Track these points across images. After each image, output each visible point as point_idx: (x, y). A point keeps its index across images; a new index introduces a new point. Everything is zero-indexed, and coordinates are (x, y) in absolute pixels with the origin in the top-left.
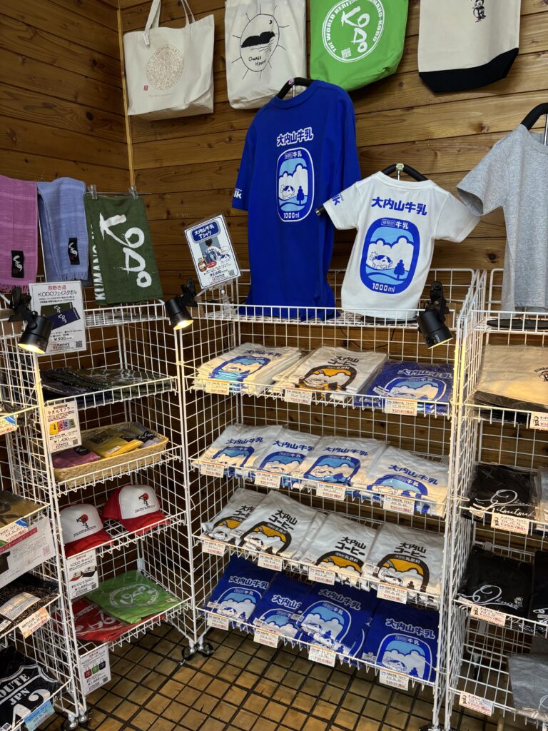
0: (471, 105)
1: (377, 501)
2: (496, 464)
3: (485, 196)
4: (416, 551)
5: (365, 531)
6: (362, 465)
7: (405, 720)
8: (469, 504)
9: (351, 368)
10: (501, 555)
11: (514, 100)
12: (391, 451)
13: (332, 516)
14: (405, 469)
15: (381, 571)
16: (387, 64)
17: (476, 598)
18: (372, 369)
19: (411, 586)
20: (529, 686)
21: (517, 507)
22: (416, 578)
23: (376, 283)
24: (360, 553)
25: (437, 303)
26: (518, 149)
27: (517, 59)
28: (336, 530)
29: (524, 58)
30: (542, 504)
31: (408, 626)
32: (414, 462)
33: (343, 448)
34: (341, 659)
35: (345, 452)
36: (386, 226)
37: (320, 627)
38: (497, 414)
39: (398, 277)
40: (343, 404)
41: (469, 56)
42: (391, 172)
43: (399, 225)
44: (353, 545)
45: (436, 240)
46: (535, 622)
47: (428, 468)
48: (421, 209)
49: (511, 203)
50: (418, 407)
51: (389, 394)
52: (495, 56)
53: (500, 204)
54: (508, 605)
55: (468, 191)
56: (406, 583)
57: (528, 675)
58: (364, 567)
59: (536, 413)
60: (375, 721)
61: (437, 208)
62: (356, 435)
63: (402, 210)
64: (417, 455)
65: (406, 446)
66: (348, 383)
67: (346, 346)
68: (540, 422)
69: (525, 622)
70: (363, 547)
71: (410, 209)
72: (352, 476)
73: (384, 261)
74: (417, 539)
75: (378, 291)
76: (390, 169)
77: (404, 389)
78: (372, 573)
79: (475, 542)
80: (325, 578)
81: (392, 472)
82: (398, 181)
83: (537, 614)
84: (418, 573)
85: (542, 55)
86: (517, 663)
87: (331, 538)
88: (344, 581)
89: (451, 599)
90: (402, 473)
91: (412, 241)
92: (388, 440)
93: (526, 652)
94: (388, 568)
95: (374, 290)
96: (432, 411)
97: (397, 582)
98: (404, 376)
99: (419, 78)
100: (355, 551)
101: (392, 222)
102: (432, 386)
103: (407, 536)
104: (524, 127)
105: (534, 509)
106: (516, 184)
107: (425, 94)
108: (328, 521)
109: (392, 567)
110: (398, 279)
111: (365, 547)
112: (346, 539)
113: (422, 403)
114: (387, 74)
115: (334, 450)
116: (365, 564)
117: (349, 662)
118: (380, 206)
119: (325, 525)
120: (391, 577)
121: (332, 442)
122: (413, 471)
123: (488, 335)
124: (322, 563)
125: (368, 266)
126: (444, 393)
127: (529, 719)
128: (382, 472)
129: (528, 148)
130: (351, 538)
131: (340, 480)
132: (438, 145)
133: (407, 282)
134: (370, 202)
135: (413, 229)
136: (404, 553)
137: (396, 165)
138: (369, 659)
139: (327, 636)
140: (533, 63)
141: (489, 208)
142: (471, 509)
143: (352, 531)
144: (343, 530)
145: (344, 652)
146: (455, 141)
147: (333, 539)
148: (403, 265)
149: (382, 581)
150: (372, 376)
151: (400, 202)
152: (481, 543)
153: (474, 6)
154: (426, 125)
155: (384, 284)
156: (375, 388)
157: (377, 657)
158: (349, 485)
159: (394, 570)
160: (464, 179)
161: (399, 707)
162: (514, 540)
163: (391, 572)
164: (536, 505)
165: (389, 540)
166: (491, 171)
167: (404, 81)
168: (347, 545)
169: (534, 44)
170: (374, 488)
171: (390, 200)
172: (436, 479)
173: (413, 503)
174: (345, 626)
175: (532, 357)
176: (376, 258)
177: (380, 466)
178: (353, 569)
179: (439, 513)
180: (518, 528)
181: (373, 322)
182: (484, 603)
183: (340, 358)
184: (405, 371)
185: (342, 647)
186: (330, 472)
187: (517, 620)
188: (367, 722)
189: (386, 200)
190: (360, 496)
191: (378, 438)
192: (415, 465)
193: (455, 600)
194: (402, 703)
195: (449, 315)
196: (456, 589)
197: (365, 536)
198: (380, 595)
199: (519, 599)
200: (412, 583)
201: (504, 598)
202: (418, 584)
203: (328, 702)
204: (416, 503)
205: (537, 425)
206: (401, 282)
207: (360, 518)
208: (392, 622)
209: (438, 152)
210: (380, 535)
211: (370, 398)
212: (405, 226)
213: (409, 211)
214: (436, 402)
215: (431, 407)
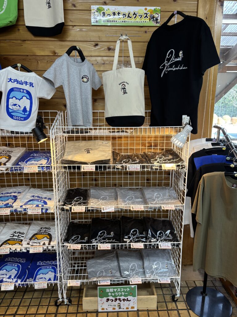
0: (50, 43)
1: (25, 212)
2: (75, 188)
3: (55, 81)
4: (47, 230)
5: (24, 226)
6: (18, 197)
7: (49, 301)
8: (64, 205)
9: (9, 155)
10: (81, 223)
11: (66, 44)
12: (32, 190)
13: (8, 224)
14: (38, 196)
15: (31, 241)
16: (11, 20)
17: (71, 242)
18: (19, 155)
19: (44, 244)
20: (94, 270)
21: (82, 203)
22: (46, 240)
23: (15, 116)
24: (22, 237)
25: (40, 124)
26: (65, 63)
27: (64, 27)
28: (10, 230)
29: (68, 27)
30: (90, 199)
31: (47, 262)
32: (42, 193)
33: (10, 192)
34: (17, 285)
35: (10, 193)
36: (16, 91)
37: (6, 275)
38: (70, 167)
39: (25, 113)
40: (5, 171)
41: (47, 22)
42: (15, 67)
43: (22, 91)
44: (18, 234)
45: (39, 98)
46: (91, 244)
47: (48, 194)
48: (31, 84)
49: (65, 84)
50: (38, 168)
51: (26, 165)
52: (56, 24)
53: (61, 84)
54: (82, 241)
55: (48, 78)
56: (42, 244)
57: (93, 266)
58: (23, 242)
59: (83, 165)
60: (35, 306)
61: (38, 84)
62: (17, 185)
63: (23, 84)
64: (44, 190)
65: (39, 187)
66: (7, 162)
67: (7, 146)
68: (85, 168)
69: (88, 245)
70: (23, 234)
71: (26, 84)
72: (13, 203)
73: (17, 106)
74: (47, 225)
75: (16, 120)
76: (15, 66)
77: (33, 162)
78: (27, 243)
79: (71, 221)
80: (5, 252)
81: (33, 198)
82: (19, 71)
83: (92, 241)
84: (47, 238)
85: (75, 27)
86: (89, 263)
87: (7, 234)
88: (14, 251)
89: (60, 244)
90: (36, 198)
91: (29, 98)
92: (31, 185)
93: (93, 257)
94: (34, 239)
95: (14, 119)
96: (44, 170)
97: (38, 244)
98: (33, 156)
99: (26, 28)
100: (19, 237)
101: (19, 90)
102: (45, 159)
103: (43, 224)
104: (66, 55)
105: (88, 202)
106: (66, 77)
107: (29, 36)
108: (6, 227)
109: (36, 239)
110: (24, 115)
111: (24, 233)
112: (15, 232)
113: (40, 167)
114: (11, 24)
115: (5, 193)
116: (23, 240)
117: (21, 285)
118: (12, 82)
119: (5, 228)
120: (35, 243)
121: (4, 190)
122: (41, 196)
123: (67, 138)
124: (3, 245)
125: (10, 108)
126: (49, 162)
127: (94, 282)
128: (28, 199)
129: (69, 63)
130: (17, 231)
131: (7, 206)
132: (38, 58)
133: (29, 115)
134: (7, 80)
135: (28, 93)
136: (41, 232)
137: (17, 64)
138: (30, 281)
139: (10, 278)
140: (72, 30)
141: (57, 85)
142: (65, 207)
143: (18, 228)
144: (14, 229)
145: (18, 282)
146: (45, 57)
147: (8, 234)
148: (26, 108)
149: (32, 245)
150: (19, 157)
151: (21, 81)
152: (73, 221)
153: (46, 2)
154: (32, 49)
155: (19, 117)
156: (20, 163)
157: (33, 279)
158: (12, 207)
159: (37, 240)
160: (46, 73)
161: (46, 297)
162: (85, 217)
163: (36, 241)
164: (89, 200)
165: (34, 228)
166: (56, 70)
167: (20, 28)
168: (15, 235)
169: (71, 22)
170: (23, 206)
171: (16, 80)
172: (51, 198)
173: (41, 209)
174: (18, 271)
175: (83, 145)
176: (13, 105)
177: (27, 197)
178: (19, 244)
179: (52, 211)
180: (81, 210)
181: (14, 133)
182: (74, 243)
183: (3, 151)
184: (34, 155)
185: (17, 280)
186: (3, 203)
187: (85, 245)
188: (32, 308)
189: (14, 80)
190: (17, 211)
191: (26, 185)
192: (42, 194)
193: (62, 245)
194: (47, 295)
195: (46, 129)
196: (63, 241)
197: (24, 229)
198: (31, 252)
199: (86, 238)
200: (44, 243)
201: (81, 239)
202: (47, 243)
203: (14, 306)
204: (42, 209)
205: (84, 169)
206: (26, 116)
207: (22, 222)
208: (40, 263)
209: (39, 61)
210: (31, 227)
211: (17, 167)
212: (25, 91)
213: (26, 85)
214: (46, 165)
215: (44, 168)
